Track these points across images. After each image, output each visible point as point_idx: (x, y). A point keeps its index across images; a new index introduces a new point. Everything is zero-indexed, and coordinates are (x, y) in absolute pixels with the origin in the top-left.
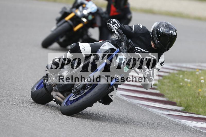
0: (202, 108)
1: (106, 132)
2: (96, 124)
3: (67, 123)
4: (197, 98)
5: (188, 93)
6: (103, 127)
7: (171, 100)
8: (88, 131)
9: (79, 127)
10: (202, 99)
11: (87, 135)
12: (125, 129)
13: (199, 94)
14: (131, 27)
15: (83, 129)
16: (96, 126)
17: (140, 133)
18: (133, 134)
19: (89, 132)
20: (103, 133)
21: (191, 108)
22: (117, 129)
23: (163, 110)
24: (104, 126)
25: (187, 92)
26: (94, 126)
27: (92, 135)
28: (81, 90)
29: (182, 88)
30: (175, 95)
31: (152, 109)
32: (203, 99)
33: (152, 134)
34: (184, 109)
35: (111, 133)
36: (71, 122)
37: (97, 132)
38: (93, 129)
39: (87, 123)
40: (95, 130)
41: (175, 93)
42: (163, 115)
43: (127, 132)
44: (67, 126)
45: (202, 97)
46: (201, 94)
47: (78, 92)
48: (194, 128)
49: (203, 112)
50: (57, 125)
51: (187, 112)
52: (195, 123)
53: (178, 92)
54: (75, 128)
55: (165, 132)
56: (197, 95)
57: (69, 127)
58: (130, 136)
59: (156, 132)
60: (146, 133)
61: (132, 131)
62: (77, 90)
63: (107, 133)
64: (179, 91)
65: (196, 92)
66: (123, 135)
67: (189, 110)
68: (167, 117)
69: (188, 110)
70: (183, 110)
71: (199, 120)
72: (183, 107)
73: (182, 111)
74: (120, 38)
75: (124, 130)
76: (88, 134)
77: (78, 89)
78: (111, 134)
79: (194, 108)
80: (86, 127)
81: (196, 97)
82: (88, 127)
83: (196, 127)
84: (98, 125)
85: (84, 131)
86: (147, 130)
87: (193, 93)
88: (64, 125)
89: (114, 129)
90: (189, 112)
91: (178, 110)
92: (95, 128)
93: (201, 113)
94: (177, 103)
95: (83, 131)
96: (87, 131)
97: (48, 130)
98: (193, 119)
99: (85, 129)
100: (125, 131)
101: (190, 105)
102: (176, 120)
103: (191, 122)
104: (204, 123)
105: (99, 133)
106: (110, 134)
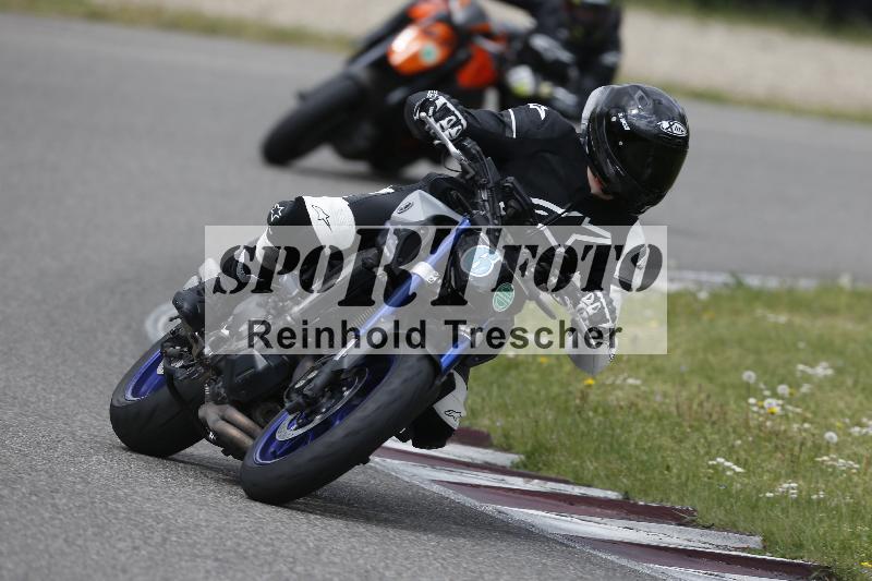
0: (597, 459)
1: (198, 557)
2: (154, 523)
3: (28, 518)
4: (577, 416)
5: (538, 393)
6: (184, 537)
7: (465, 424)
8: (121, 551)
9: (80, 535)
10: (596, 419)
11: (114, 567)
12: (273, 545)
13: (584, 397)
14: (501, 115)
15: (97, 544)
16: (152, 533)
17: (337, 560)
18: (309, 568)
19: (123, 558)
20: (181, 560)
21: (551, 458)
22: (239, 545)
23: (433, 467)
24: (186, 533)
25: (533, 388)
26: (146, 532)
27: (136, 570)
28: (323, 396)
29: (513, 373)
30: (483, 399)
31: (388, 460)
32: (601, 418)
33: (387, 567)
34: (522, 462)
35: (217, 560)
36: (47, 515)
37: (157, 557)
38: (138, 542)
39: (116, 519)
40: (150, 549)
41: (485, 394)
42: (436, 488)
43: (282, 556)
44: (29, 533)
45: (595, 410)
46: (593, 397)
47: (309, 405)
48: (565, 541)
49: (602, 474)
51: (533, 473)
52: (569, 519)
53: (495, 388)
54: (66, 540)
55: (444, 559)
56: (578, 401)
57: (39, 536)
58: (295, 576)
59: (406, 559)
60: (361, 561)
61: (306, 554)
62: (305, 396)
63: (199, 560)
64: (499, 387)
65: (571, 388)
66: (266, 569)
67: (545, 465)
68: (451, 494)
69: (540, 465)
70: (518, 467)
71: (583, 507)
72: (517, 453)
73: (515, 470)
74: (472, 173)
75: (269, 549)
76: (119, 567)
77: (309, 393)
78: (216, 564)
79: (562, 459)
80: (111, 537)
81: (572, 410)
82: (120, 536)
84: (161, 525)
85: (102, 552)
86: (366, 550)
87: (559, 395)
88: (17, 527)
89: (229, 543)
90: (545, 474)
91: (495, 465)
92: (149, 541)
93: (593, 480)
94: (493, 435)
95: (98, 553)
96: (115, 551)
98: (562, 503)
99: (107, 546)
100: (275, 553)
101: (549, 446)
102: (490, 509)
105: (163, 560)
106: (210, 564)
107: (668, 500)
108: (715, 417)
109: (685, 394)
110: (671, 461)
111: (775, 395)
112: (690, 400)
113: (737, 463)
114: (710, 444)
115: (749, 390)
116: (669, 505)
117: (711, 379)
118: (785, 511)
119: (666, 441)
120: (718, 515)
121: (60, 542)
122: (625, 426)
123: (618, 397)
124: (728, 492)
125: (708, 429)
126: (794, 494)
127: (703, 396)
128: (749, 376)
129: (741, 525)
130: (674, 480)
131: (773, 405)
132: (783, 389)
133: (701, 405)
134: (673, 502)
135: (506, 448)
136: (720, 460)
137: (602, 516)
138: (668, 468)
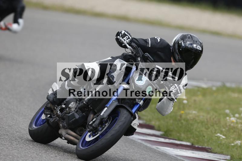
0: (184, 134)
4: (179, 122)
7: (148, 123)
10: (184, 123)
13: (181, 117)
14: (146, 40)
15: (45, 155)
21: (171, 133)
23: (138, 135)
30: (153, 117)
32: (186, 122)
34: (163, 134)
41: (153, 115)
42: (140, 141)
45: (184, 120)
46: (183, 116)
48: (176, 157)
49: (186, 138)
50: (15, 149)
51: (166, 137)
52: (176, 150)
56: (179, 118)
65: (177, 114)
67: (170, 135)
68: (143, 143)
69: (168, 135)
72: (162, 131)
73: (161, 136)
74: (135, 53)
79: (175, 133)
81: (177, 120)
83: (177, 155)
85: (47, 157)
87: (174, 116)
88: (23, 150)
90: (170, 137)
91: (156, 135)
93: (183, 139)
94: (155, 126)
95: (45, 158)
97: (4, 155)
101: (171, 129)
102: (154, 147)
103: (172, 149)
104: (187, 151)
107: (204, 145)
108: (217, 122)
109: (209, 116)
110: (205, 135)
111: (234, 117)
112: (210, 118)
113: (224, 135)
114: (216, 130)
115: (227, 115)
116: (204, 147)
117: (216, 112)
118: (237, 149)
119: (203, 129)
120: (218, 150)
121: (35, 154)
122: (192, 125)
123: (190, 116)
124: (221, 144)
125: (215, 126)
126: (239, 144)
127: (214, 117)
128: (227, 111)
129: (224, 153)
130: (206, 140)
131: (233, 119)
132: (237, 115)
133: (213, 119)
134: (206, 146)
135: (159, 130)
136: (219, 134)
137: (186, 149)
138: (204, 137)
